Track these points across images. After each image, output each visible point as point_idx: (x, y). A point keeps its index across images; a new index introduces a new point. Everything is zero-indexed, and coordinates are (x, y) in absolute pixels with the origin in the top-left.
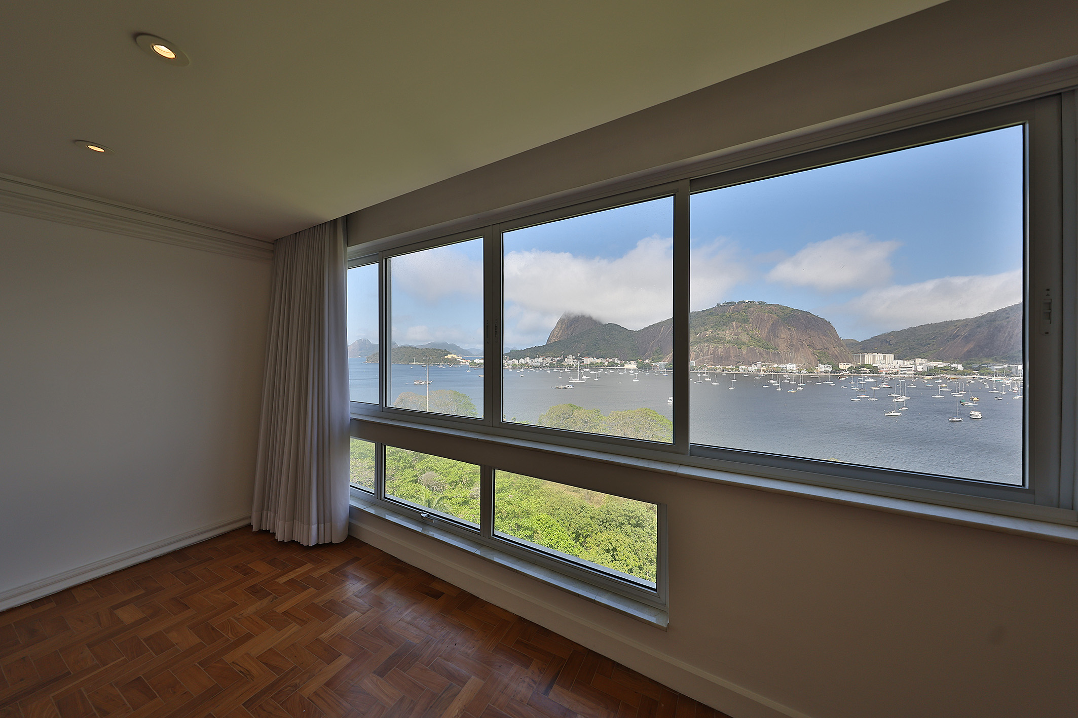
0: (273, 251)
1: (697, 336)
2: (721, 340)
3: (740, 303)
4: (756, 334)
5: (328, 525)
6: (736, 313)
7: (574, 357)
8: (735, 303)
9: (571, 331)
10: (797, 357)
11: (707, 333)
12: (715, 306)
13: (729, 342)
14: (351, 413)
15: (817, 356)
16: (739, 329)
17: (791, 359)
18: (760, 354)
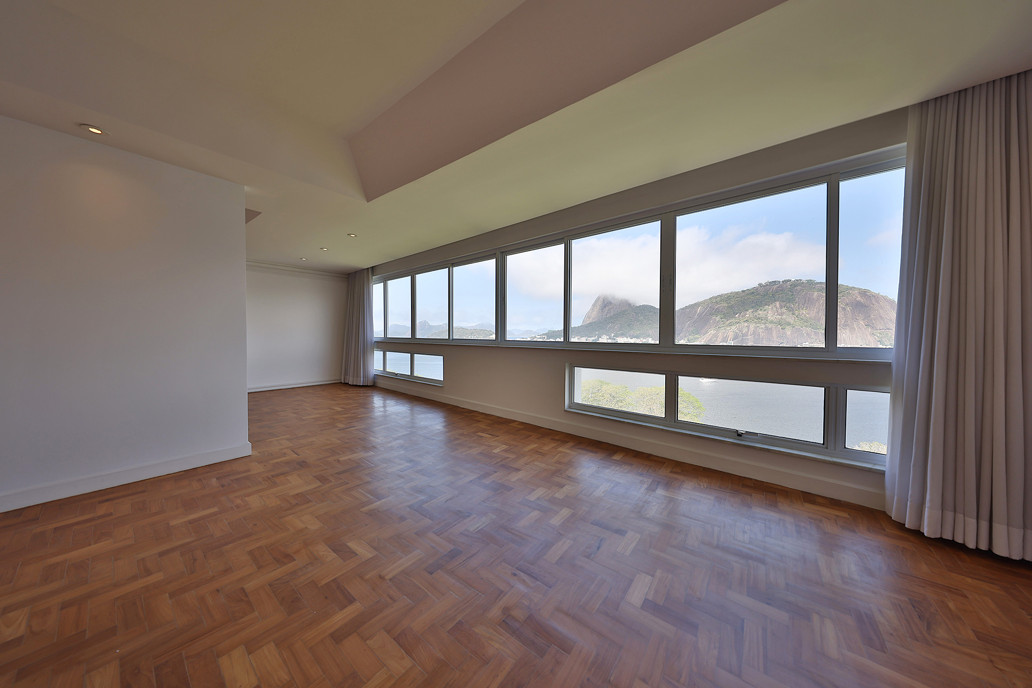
0: (348, 278)
1: (736, 316)
2: (762, 320)
3: (785, 282)
4: (803, 314)
5: (366, 379)
6: (781, 292)
7: (608, 337)
8: (779, 282)
9: (606, 312)
10: (852, 337)
11: (748, 313)
12: (756, 285)
13: (772, 322)
14: (375, 340)
15: (877, 336)
16: (784, 308)
17: (844, 341)
18: (808, 334)
